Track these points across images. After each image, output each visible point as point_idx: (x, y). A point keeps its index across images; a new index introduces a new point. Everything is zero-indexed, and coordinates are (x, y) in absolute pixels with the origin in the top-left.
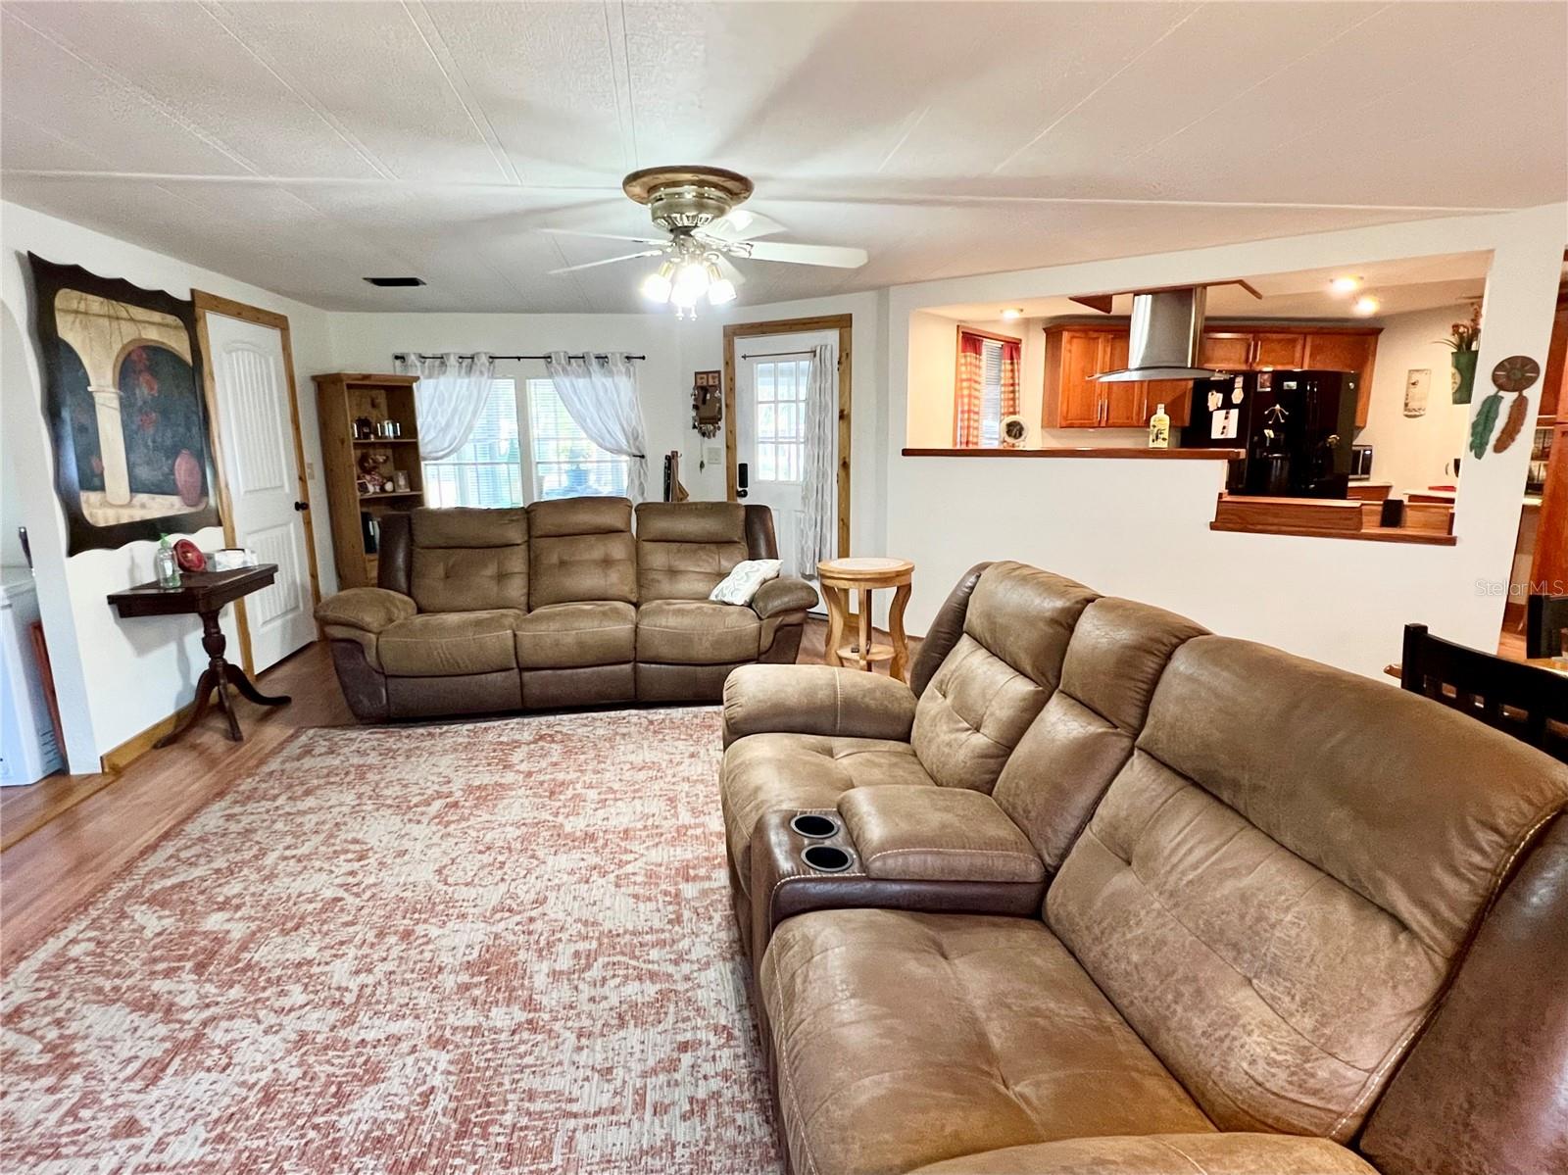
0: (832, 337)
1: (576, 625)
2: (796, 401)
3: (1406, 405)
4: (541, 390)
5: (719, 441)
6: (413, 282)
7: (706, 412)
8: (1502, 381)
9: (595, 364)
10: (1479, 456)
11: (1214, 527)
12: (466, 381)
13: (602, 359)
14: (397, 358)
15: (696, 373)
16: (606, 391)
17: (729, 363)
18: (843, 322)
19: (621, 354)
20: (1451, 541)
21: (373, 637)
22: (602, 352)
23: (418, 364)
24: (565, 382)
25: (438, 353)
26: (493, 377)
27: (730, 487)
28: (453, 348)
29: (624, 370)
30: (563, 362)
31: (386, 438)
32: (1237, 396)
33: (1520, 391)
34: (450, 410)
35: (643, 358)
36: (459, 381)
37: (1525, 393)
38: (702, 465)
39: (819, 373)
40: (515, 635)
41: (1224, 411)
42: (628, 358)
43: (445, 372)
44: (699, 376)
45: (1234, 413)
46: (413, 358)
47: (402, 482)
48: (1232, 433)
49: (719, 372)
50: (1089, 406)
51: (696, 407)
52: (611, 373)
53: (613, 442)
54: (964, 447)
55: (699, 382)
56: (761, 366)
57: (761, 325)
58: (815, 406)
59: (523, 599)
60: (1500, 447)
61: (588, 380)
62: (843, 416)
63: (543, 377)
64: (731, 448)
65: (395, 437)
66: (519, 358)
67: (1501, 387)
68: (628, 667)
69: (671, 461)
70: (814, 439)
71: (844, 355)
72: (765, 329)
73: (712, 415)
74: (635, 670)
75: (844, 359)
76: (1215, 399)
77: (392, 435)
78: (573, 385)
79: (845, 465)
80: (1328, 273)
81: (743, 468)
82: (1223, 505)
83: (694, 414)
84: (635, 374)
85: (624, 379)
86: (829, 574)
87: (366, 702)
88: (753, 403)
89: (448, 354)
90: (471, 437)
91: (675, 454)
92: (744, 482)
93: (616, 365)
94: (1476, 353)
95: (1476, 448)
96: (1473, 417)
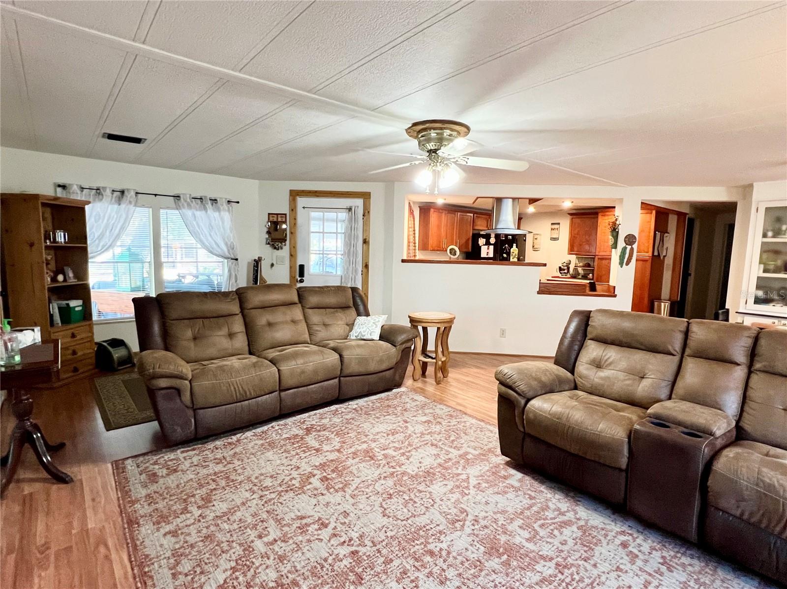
0: (359, 203)
1: (311, 359)
2: (337, 233)
3: (533, 246)
4: (171, 217)
5: (285, 252)
6: (138, 141)
7: (276, 235)
8: (627, 242)
9: (209, 205)
10: (622, 267)
11: (538, 293)
12: (116, 206)
13: (214, 201)
14: (59, 186)
15: (269, 214)
16: (215, 220)
17: (293, 209)
18: (366, 196)
19: (226, 199)
20: (615, 296)
21: (187, 382)
22: (213, 197)
23: (79, 192)
24: (189, 213)
25: (95, 186)
26: (135, 205)
27: (292, 277)
28: (109, 183)
29: (227, 208)
30: (188, 200)
31: (58, 242)
32: (493, 240)
33: (632, 245)
34: (103, 226)
35: (238, 202)
36: (110, 207)
37: (633, 246)
38: (272, 265)
39: (352, 220)
40: (279, 370)
41: (487, 246)
42: (229, 201)
43: (102, 200)
44: (271, 215)
45: (492, 247)
46: (75, 188)
47: (71, 275)
48: (491, 255)
49: (285, 214)
50: (440, 242)
51: (269, 232)
52: (219, 210)
53: (220, 250)
54: (413, 258)
55: (271, 219)
56: (314, 214)
57: (316, 192)
58: (349, 237)
59: (247, 348)
60: (627, 264)
61: (204, 212)
62: (365, 242)
63: (172, 209)
64: (293, 256)
65: (65, 242)
66: (156, 195)
67: (627, 244)
68: (336, 380)
69: (257, 263)
70: (349, 252)
71: (367, 212)
72: (317, 194)
73: (282, 237)
74: (340, 381)
75: (366, 214)
76: (482, 241)
77: (63, 240)
78: (194, 215)
79: (366, 266)
80: (563, 200)
81: (302, 267)
82: (542, 285)
83: (267, 236)
84: (232, 210)
85: (227, 213)
86: (424, 321)
87: (179, 430)
88: (309, 233)
89: (105, 188)
90: (119, 243)
91: (260, 259)
92: (302, 274)
93: (222, 205)
94: (618, 232)
95: (621, 264)
96: (619, 254)
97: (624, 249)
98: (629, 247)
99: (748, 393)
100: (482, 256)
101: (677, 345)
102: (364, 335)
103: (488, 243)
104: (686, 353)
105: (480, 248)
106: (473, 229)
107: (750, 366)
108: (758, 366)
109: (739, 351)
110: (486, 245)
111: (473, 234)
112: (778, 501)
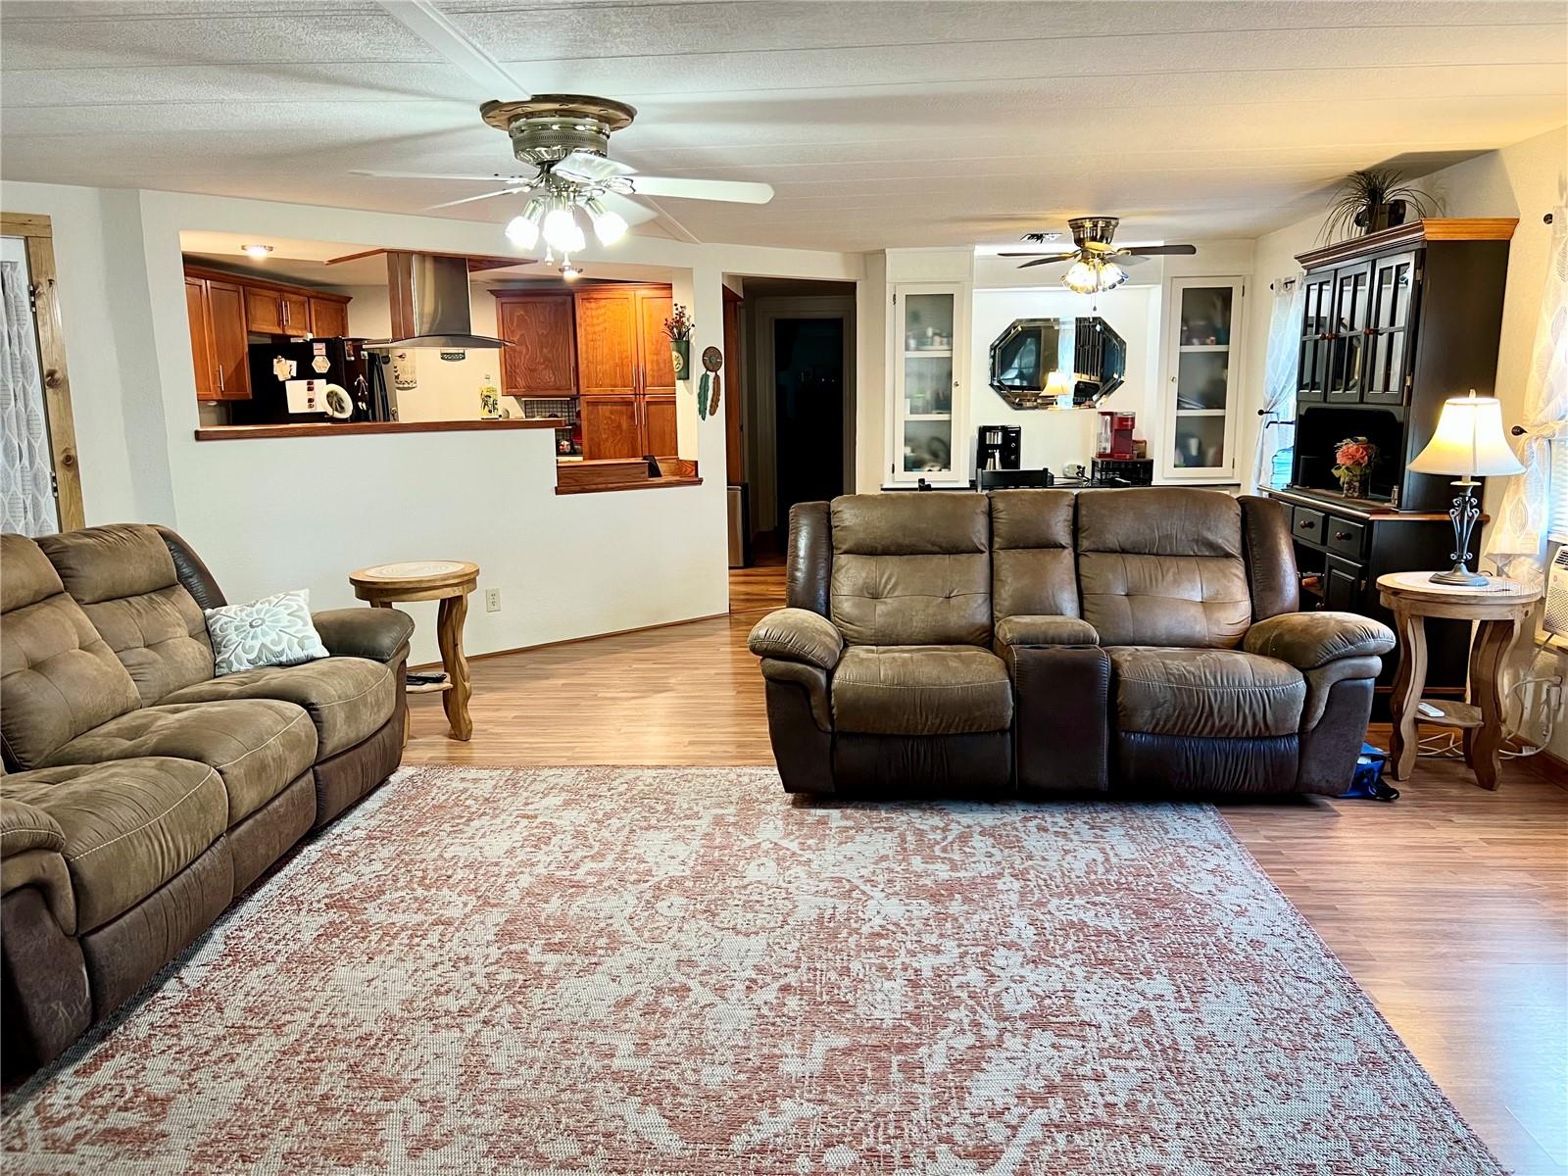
8: (707, 364)
10: (703, 418)
11: (558, 491)
18: (33, 228)
20: (700, 482)
32: (321, 364)
33: (716, 371)
37: (718, 373)
41: (304, 382)
45: (321, 385)
60: (712, 413)
62: (53, 381)
67: (708, 369)
68: (310, 776)
71: (44, 282)
74: (315, 776)
75: (44, 288)
76: (284, 368)
79: (70, 462)
94: (688, 342)
95: (702, 412)
96: (696, 390)
97: (705, 378)
98: (712, 375)
99: (1083, 585)
100: (292, 410)
101: (980, 537)
102: (282, 653)
103: (306, 373)
104: (996, 546)
105: (281, 387)
106: (250, 333)
107: (1076, 545)
108: (1085, 544)
109: (1060, 529)
110: (299, 377)
111: (251, 346)
112: (1191, 691)
